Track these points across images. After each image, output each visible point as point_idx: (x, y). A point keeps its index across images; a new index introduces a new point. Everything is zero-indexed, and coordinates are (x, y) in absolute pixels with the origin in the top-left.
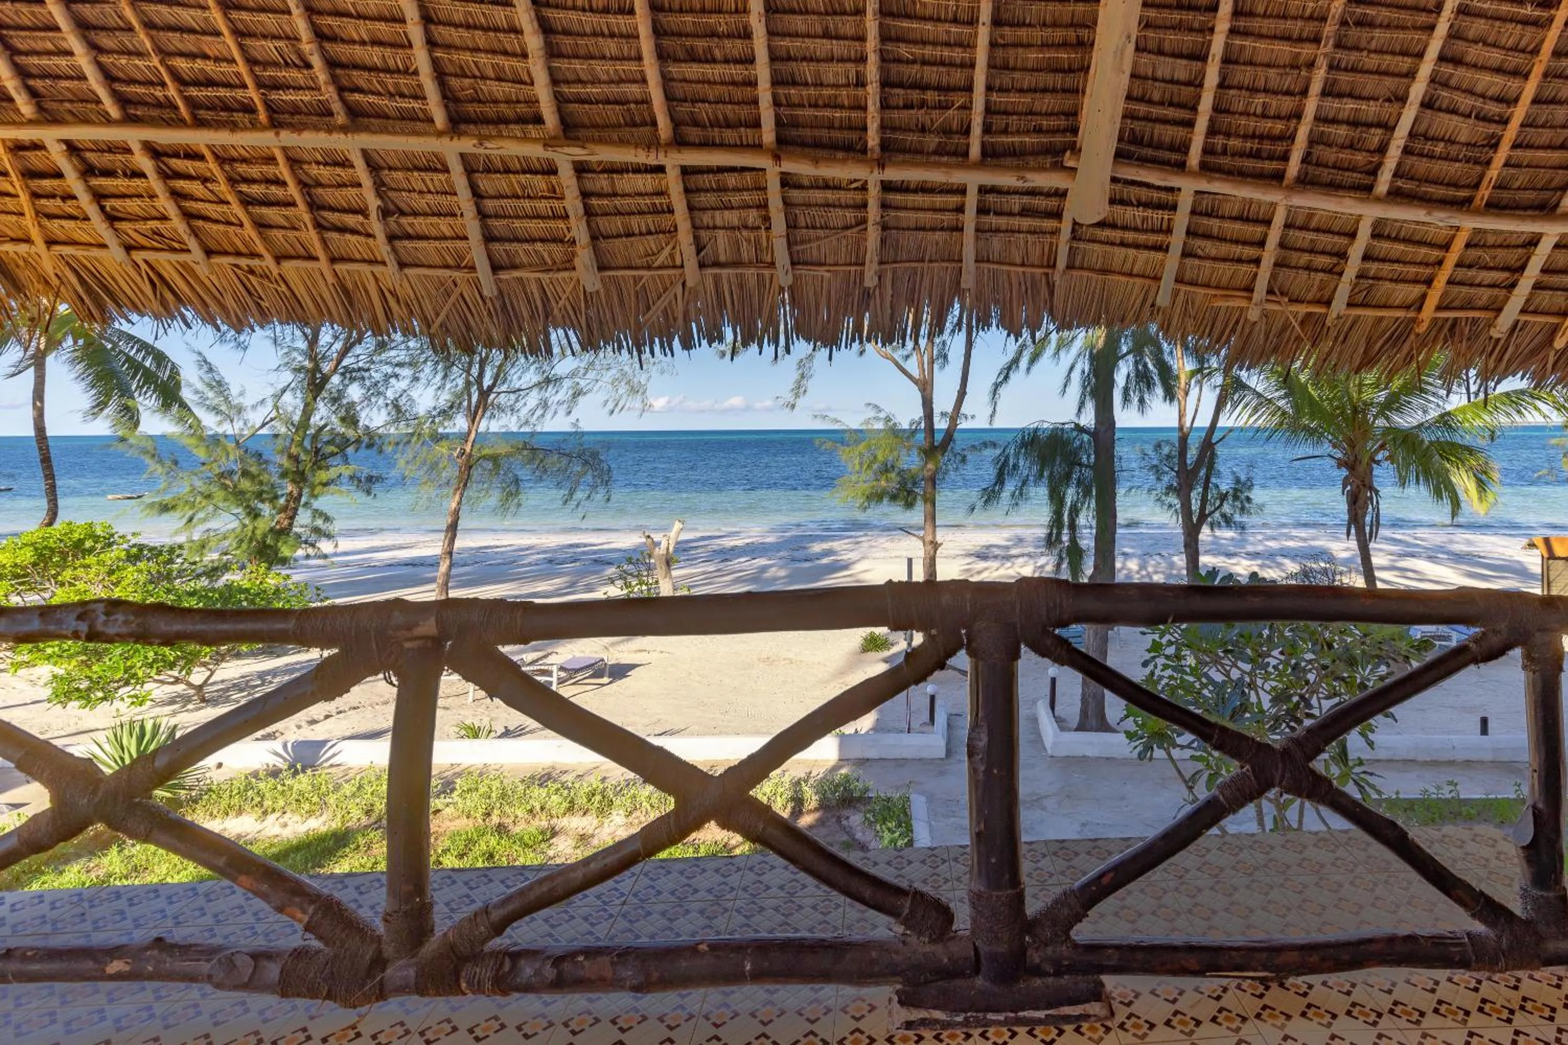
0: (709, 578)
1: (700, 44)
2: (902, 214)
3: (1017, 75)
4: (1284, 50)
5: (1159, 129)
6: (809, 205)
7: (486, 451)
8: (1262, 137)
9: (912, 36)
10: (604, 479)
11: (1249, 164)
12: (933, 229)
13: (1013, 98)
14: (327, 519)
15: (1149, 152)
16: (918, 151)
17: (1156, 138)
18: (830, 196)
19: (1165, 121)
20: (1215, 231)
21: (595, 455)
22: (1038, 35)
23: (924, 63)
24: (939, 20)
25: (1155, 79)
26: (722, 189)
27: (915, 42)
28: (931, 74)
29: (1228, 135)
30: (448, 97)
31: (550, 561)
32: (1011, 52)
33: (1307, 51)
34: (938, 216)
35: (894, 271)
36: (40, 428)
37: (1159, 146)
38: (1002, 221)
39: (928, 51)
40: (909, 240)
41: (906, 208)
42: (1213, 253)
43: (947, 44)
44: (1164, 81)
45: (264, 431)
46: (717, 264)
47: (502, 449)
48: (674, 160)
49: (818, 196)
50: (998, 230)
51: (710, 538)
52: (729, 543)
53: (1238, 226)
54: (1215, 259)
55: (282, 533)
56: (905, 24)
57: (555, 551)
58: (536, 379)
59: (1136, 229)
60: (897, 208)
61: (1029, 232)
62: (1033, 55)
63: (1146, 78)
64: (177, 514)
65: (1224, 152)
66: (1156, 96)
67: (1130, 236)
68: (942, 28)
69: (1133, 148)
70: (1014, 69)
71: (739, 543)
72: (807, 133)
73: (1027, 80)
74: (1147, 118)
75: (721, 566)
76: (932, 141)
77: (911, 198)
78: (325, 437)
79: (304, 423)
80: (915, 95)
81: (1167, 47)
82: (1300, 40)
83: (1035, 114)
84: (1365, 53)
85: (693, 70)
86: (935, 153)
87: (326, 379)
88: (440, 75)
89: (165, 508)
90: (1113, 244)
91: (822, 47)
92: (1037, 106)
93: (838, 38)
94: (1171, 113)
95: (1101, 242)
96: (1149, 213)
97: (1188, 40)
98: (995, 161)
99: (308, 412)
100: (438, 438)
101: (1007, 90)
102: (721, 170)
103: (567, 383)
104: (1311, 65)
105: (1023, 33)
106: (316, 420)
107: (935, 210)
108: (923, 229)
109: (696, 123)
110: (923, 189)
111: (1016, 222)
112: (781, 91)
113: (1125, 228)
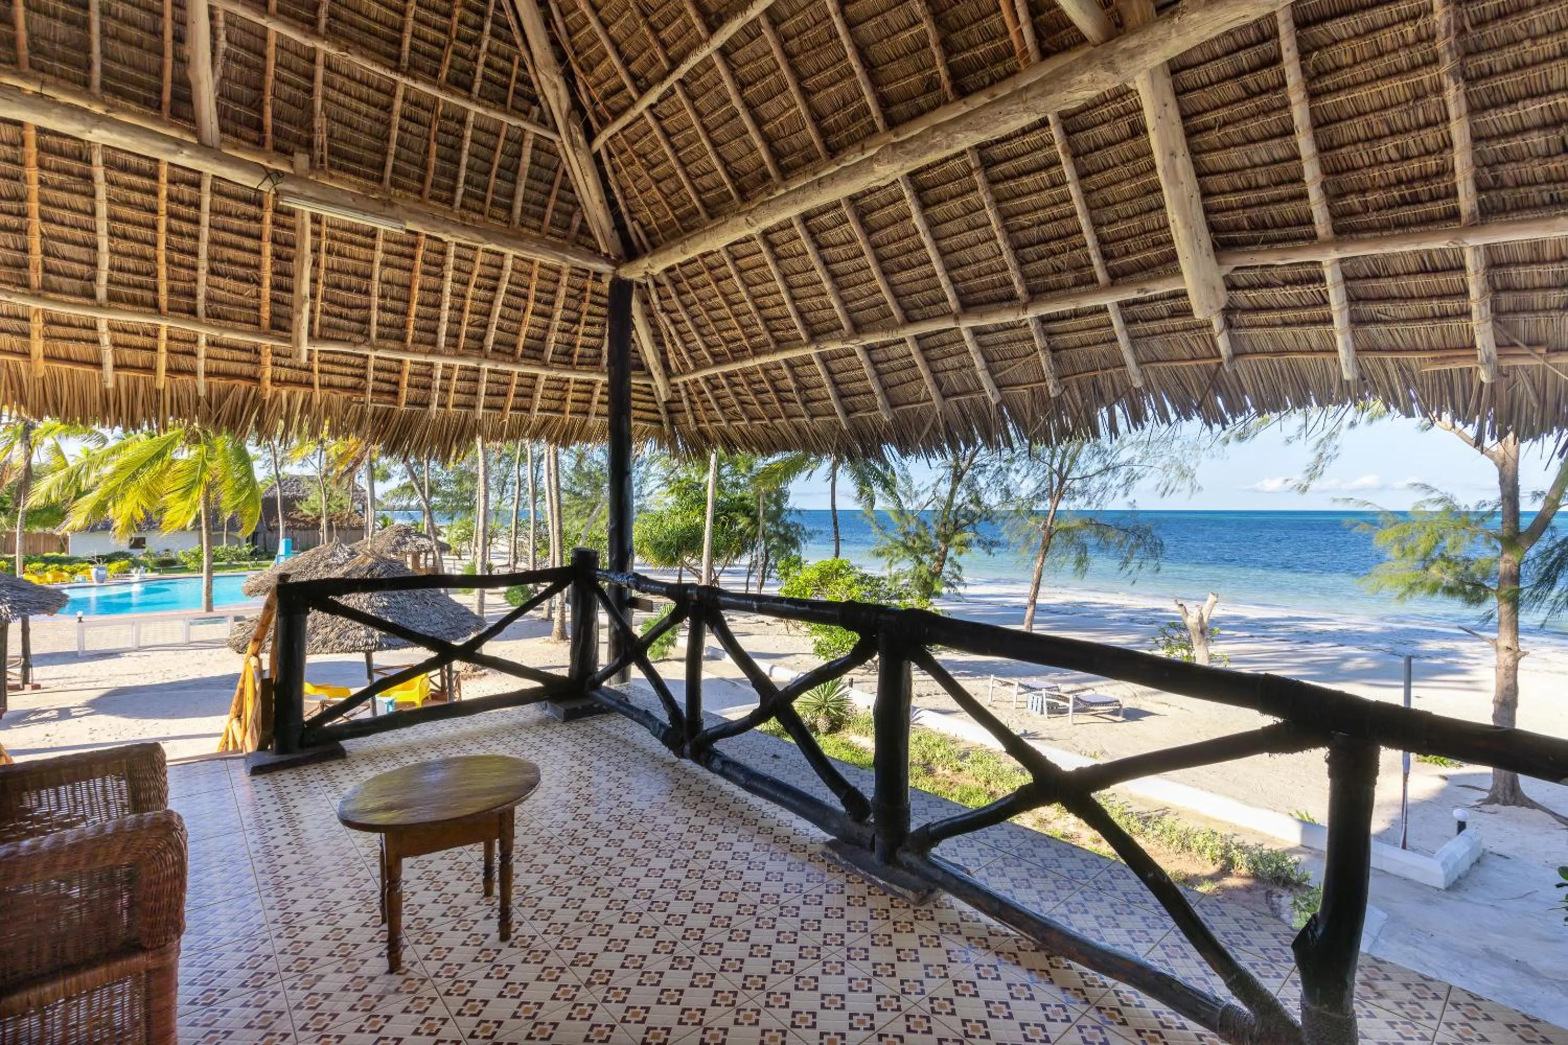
0: (1278, 657)
1: (903, 259)
2: (1066, 337)
3: (1118, 207)
4: (1396, 87)
5: (1274, 210)
6: (997, 344)
7: (1062, 525)
8: (1411, 181)
9: (1026, 208)
10: (1156, 550)
11: (1406, 212)
12: (1096, 344)
13: (1121, 226)
14: (959, 568)
15: (1275, 233)
16: (1061, 287)
17: (1277, 218)
18: (1009, 334)
19: (1280, 200)
20: (1395, 292)
21: (1148, 531)
22: (1123, 171)
23: (1041, 223)
24: (1041, 190)
25: (1255, 166)
26: (943, 345)
27: (1029, 212)
28: (1049, 229)
29: (1363, 191)
30: (807, 324)
31: (1132, 620)
32: (1105, 191)
33: (1426, 77)
34: (1096, 332)
35: (1078, 380)
36: (833, 505)
37: (1287, 224)
38: (1155, 326)
39: (1041, 214)
40: (1080, 356)
41: (1068, 332)
42: (1403, 315)
43: (1055, 204)
44: (1265, 164)
45: (929, 508)
46: (955, 394)
47: (1075, 523)
48: (909, 333)
49: (1002, 336)
50: (1155, 334)
51: (1299, 619)
52: (1315, 627)
53: (1421, 279)
54: (1406, 320)
55: (936, 575)
56: (1017, 202)
57: (1139, 612)
58: (1100, 466)
59: (1295, 307)
60: (1061, 333)
61: (1186, 330)
62: (1126, 187)
63: (1245, 168)
64: (883, 559)
65: (1366, 210)
66: (1262, 180)
67: (1289, 315)
68: (1045, 195)
69: (1256, 234)
70: (1115, 203)
71: (1331, 628)
72: (980, 295)
73: (1128, 208)
74: (1261, 204)
75: (1297, 647)
76: (1069, 278)
77: (1067, 323)
78: (962, 512)
79: (950, 504)
80: (1042, 248)
81: (1254, 134)
82: (1414, 67)
83: (1150, 231)
84: (1527, 43)
85: (904, 276)
86: (1075, 285)
87: (963, 473)
88: (801, 314)
89: (879, 555)
90: (1274, 325)
91: (970, 236)
92: (1148, 225)
93: (978, 227)
94: (1283, 190)
95: (1261, 326)
96: (1298, 289)
97: (1272, 121)
98: (1126, 279)
99: (952, 493)
100: (1032, 513)
101: (1115, 221)
102: (939, 332)
103: (1123, 471)
104: (1439, 89)
105: (1109, 174)
106: (958, 500)
107: (1092, 328)
108: (1089, 345)
109: (917, 307)
110: (1076, 314)
111: (1168, 323)
112: (954, 273)
113: (1282, 308)
